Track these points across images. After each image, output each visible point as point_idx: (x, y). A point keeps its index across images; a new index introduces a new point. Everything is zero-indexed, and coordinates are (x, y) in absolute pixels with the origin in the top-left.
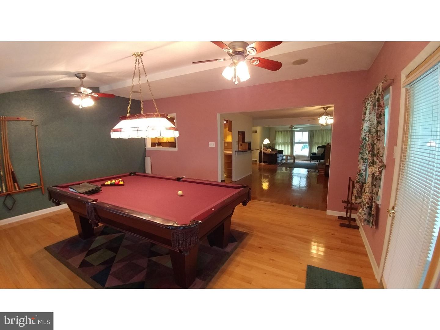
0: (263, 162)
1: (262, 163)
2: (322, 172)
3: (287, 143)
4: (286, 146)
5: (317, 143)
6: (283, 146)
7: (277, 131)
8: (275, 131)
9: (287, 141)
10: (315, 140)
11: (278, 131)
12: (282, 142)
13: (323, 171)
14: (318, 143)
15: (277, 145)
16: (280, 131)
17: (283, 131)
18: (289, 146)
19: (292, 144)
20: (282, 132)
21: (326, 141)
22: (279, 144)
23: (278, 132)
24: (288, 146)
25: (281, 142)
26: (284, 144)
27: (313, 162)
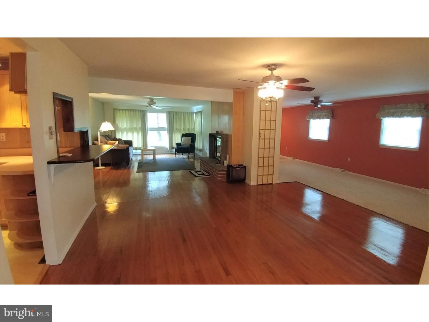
0: (102, 166)
1: (100, 167)
2: (223, 177)
3: (136, 129)
4: (135, 134)
5: (178, 129)
6: (130, 134)
7: (117, 109)
8: (114, 109)
9: (135, 126)
10: (176, 126)
11: (120, 110)
12: (127, 128)
13: (224, 174)
14: (180, 129)
15: (118, 133)
16: (123, 110)
17: (128, 110)
18: (140, 134)
19: (144, 130)
20: (127, 112)
21: (188, 127)
22: (122, 131)
23: (118, 111)
24: (138, 133)
25: (125, 128)
26: (132, 130)
27: (180, 156)
